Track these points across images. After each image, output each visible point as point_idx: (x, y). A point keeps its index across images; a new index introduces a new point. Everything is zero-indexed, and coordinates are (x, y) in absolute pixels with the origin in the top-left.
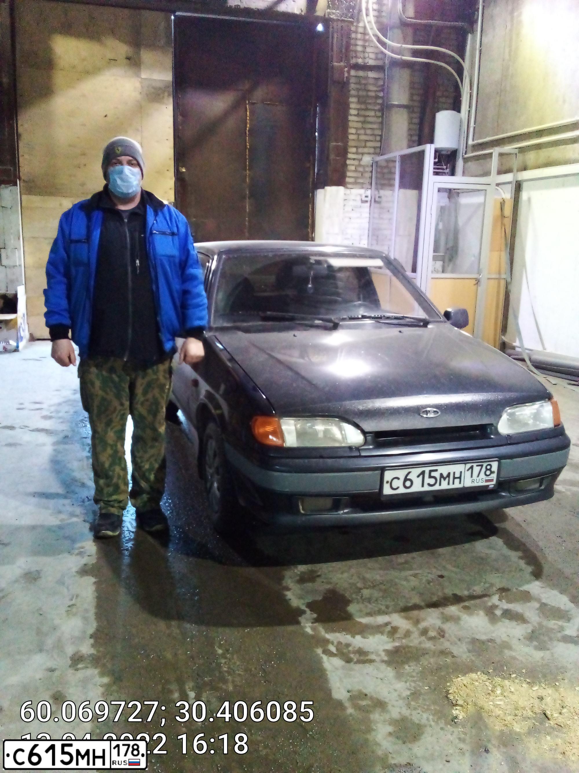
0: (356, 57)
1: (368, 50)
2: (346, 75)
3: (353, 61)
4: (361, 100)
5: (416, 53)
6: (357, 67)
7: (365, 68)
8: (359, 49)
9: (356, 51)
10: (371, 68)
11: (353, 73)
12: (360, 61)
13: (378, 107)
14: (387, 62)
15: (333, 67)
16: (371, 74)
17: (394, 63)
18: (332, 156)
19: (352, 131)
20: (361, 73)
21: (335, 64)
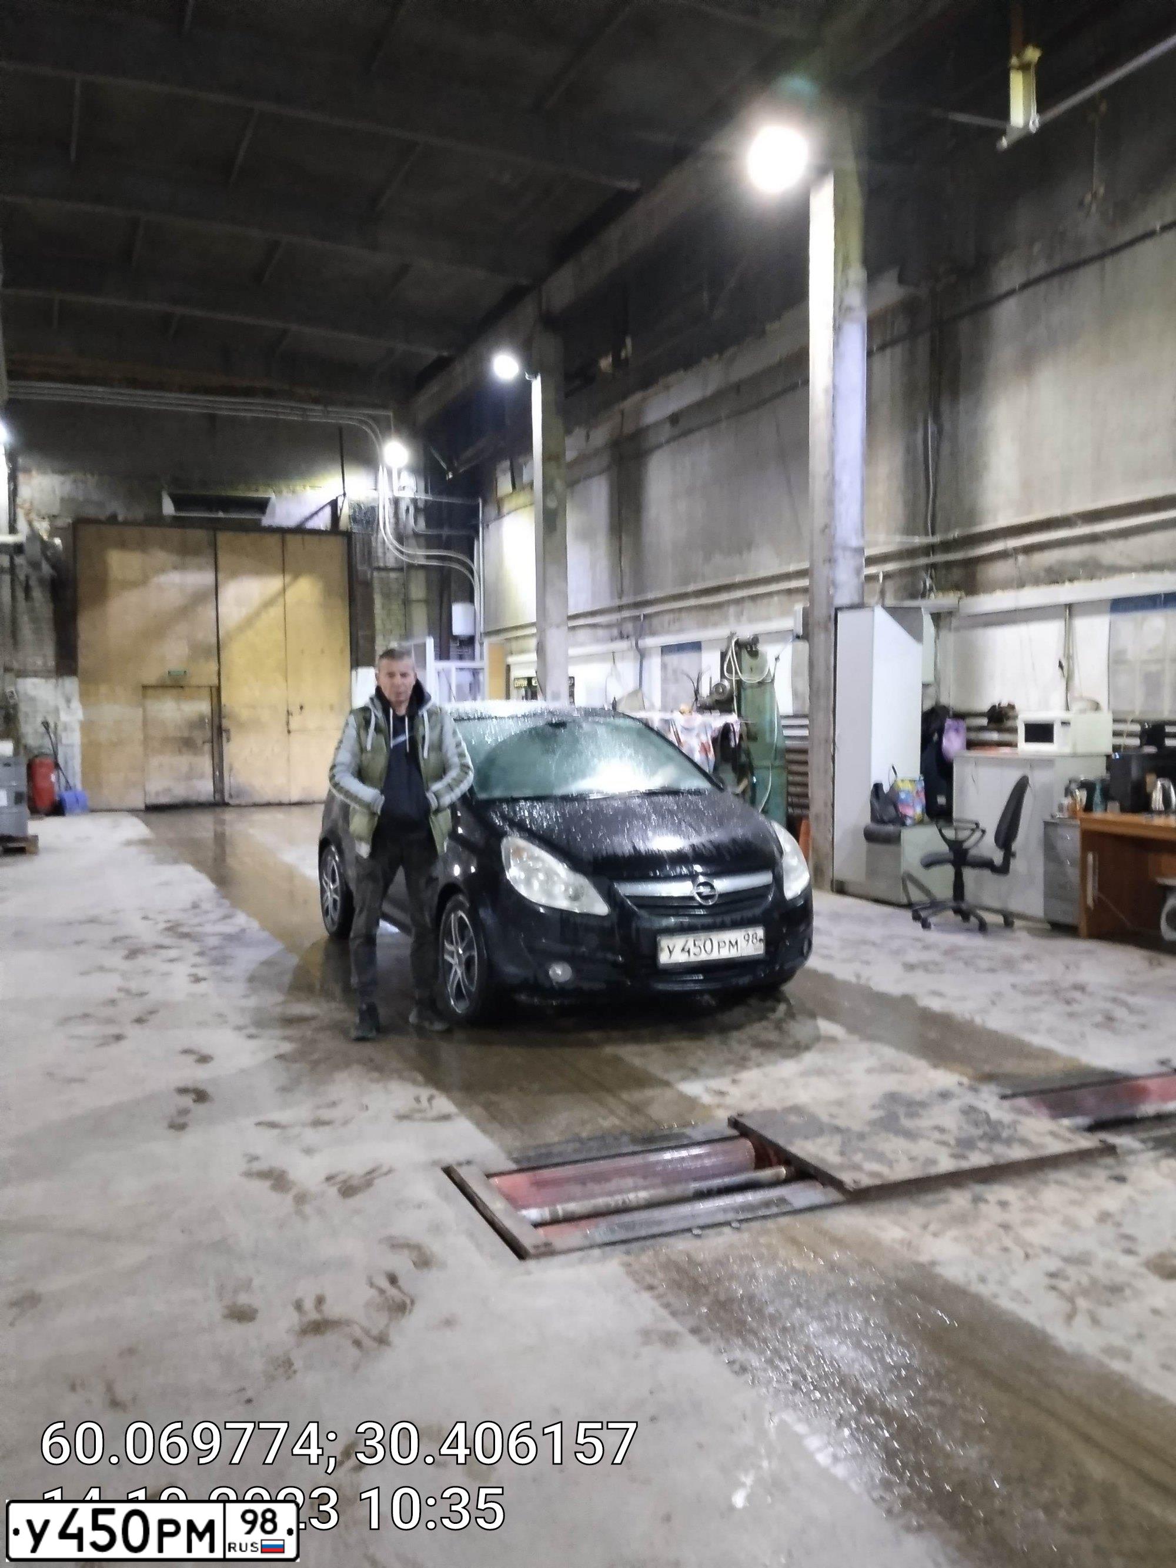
0: (378, 561)
1: (388, 555)
2: (369, 576)
3: (375, 565)
4: (387, 596)
5: (428, 557)
6: (379, 569)
7: (386, 569)
8: (380, 554)
9: (377, 557)
10: (393, 569)
11: (375, 574)
12: (382, 565)
13: (400, 602)
14: (405, 567)
15: (357, 571)
16: (393, 575)
17: (411, 566)
18: (361, 642)
19: (378, 623)
20: (383, 574)
21: (360, 568)
